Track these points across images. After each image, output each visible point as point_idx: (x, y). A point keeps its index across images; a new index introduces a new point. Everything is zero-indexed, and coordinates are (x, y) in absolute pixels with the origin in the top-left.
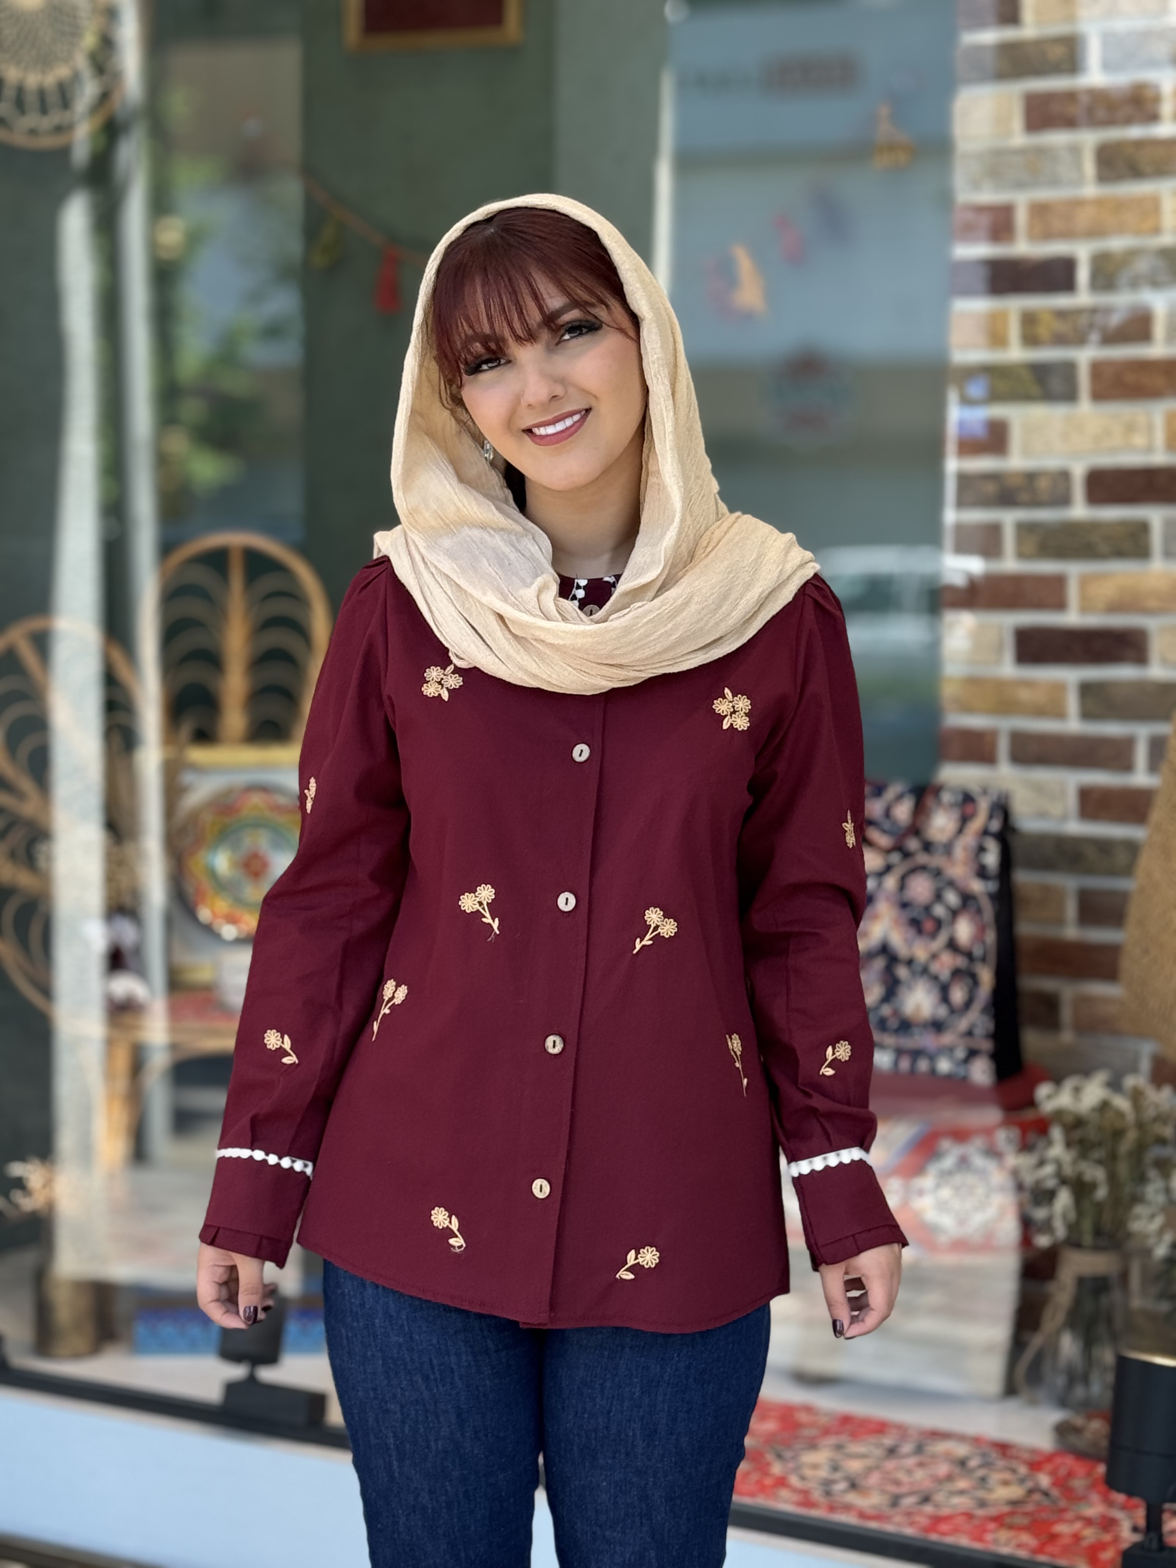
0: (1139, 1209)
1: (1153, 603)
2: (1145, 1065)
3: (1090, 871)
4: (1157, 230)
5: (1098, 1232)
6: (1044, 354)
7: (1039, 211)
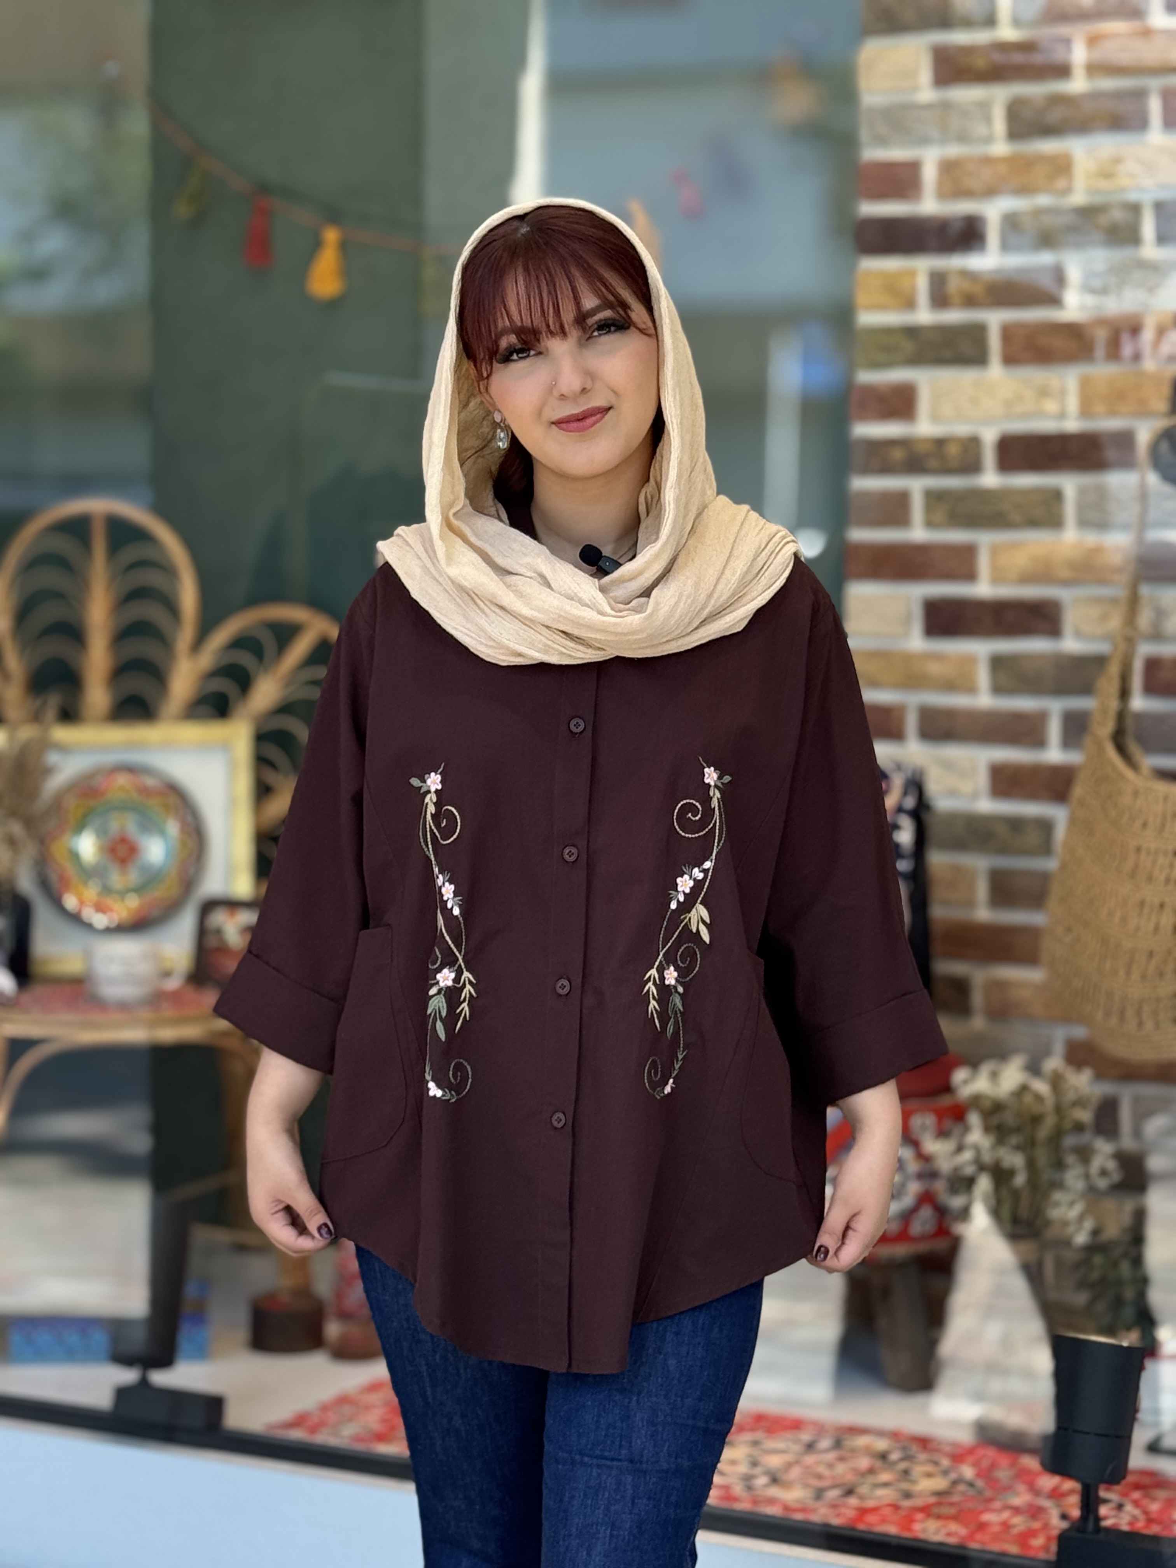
0: (1058, 1196)
1: (1066, 574)
2: (1059, 1048)
3: (1003, 850)
4: (1067, 190)
5: (1015, 1220)
6: (954, 316)
7: (948, 168)
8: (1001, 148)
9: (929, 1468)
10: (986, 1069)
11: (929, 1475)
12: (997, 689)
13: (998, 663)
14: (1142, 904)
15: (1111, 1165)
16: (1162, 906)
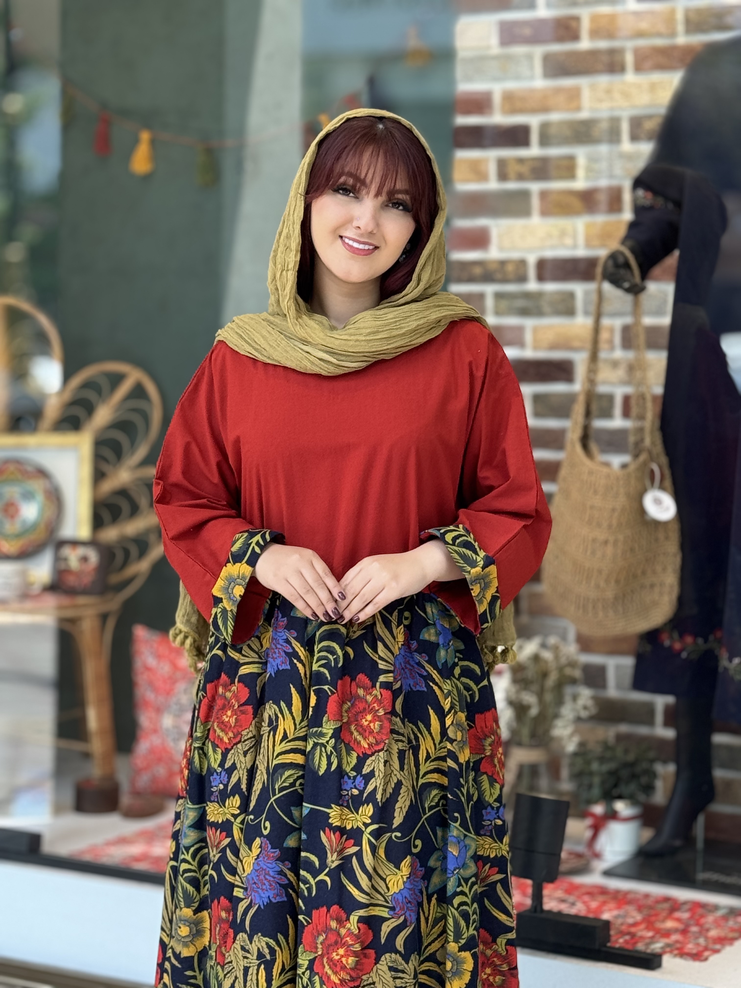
0: (559, 723)
1: (576, 344)
2: (572, 635)
4: (578, 109)
5: (533, 735)
7: (508, 97)
8: (539, 83)
12: (538, 414)
13: (537, 399)
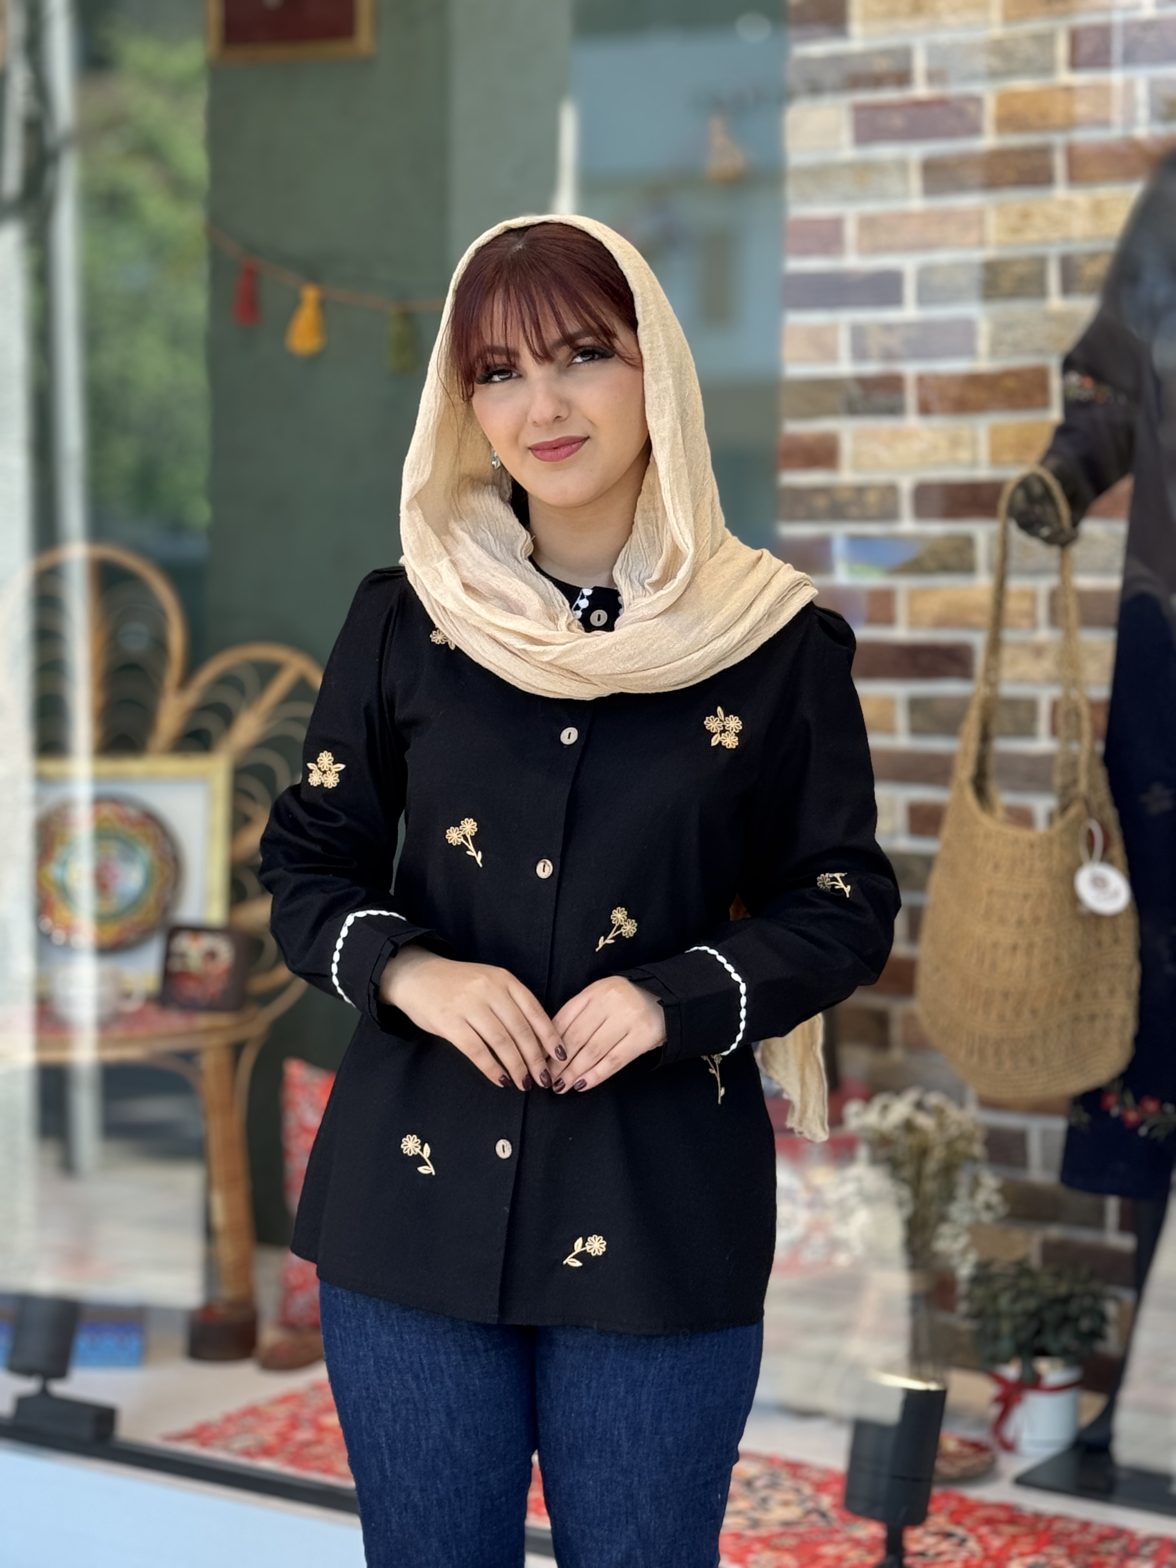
1: (977, 618)
3: (918, 887)
4: (981, 242)
6: (872, 368)
7: (868, 224)
8: (917, 203)
9: (790, 1496)
10: (879, 1102)
11: (786, 1504)
12: (916, 730)
13: (916, 705)
14: (995, 945)
15: (995, 1199)
16: (1015, 948)
